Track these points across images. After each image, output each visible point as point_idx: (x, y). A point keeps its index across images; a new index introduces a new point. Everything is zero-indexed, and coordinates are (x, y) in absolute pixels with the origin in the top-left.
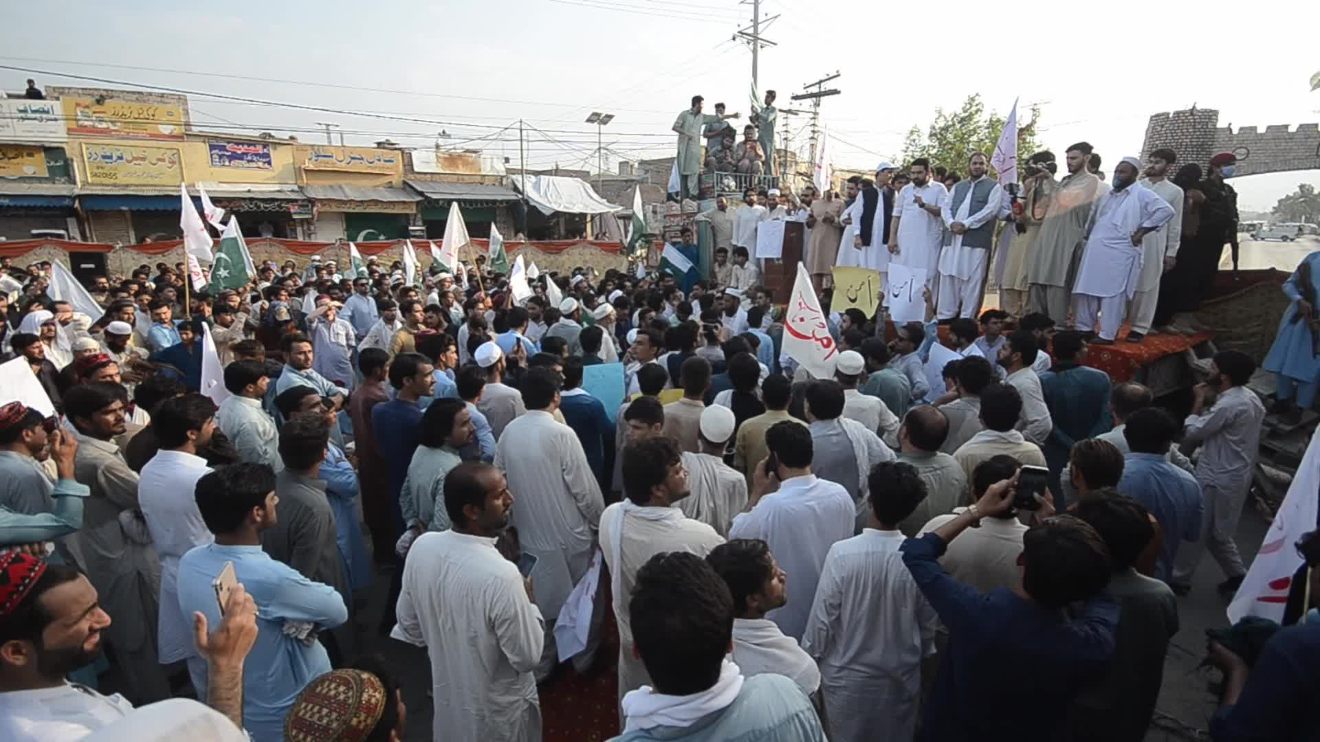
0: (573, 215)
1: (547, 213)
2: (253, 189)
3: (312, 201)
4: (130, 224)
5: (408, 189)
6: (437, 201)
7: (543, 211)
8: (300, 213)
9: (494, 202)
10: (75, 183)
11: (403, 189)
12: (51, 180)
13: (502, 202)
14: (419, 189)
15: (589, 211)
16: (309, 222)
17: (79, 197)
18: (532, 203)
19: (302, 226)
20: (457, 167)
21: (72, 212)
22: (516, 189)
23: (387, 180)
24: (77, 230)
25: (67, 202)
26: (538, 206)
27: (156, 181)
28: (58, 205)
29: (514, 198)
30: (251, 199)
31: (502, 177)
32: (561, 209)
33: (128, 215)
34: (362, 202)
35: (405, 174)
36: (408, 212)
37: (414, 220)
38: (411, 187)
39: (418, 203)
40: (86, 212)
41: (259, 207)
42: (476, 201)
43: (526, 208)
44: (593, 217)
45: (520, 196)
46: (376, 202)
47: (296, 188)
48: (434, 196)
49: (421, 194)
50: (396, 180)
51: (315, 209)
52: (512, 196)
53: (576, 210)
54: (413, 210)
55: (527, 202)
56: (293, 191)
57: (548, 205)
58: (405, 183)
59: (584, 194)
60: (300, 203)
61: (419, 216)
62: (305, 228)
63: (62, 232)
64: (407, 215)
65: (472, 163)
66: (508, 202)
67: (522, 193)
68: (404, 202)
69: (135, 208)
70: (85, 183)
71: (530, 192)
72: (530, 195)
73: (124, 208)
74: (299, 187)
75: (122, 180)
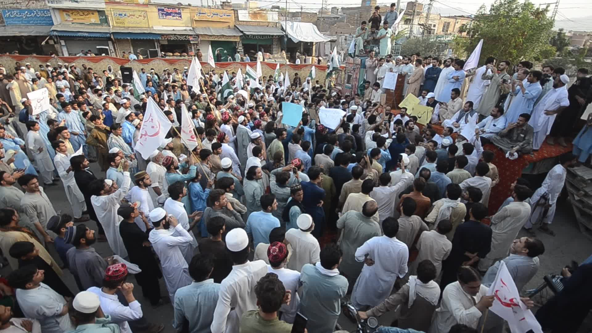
0: (307, 43)
1: (296, 41)
2: (175, 29)
3: (198, 36)
4: (131, 44)
5: (236, 29)
6: (248, 35)
7: (294, 41)
8: (193, 41)
9: (273, 36)
10: (110, 26)
11: (235, 29)
12: (100, 24)
13: (276, 36)
14: (241, 30)
15: (314, 41)
16: (197, 44)
17: (113, 33)
18: (289, 37)
19: (194, 46)
20: (257, 18)
21: (110, 39)
22: (282, 29)
23: (227, 24)
24: (112, 47)
25: (108, 35)
26: (292, 38)
27: (139, 26)
28: (105, 36)
29: (282, 34)
30: (175, 35)
31: (277, 23)
32: (302, 40)
33: (130, 41)
34: (218, 36)
35: (235, 22)
36: (236, 40)
37: (239, 44)
38: (238, 28)
39: (240, 36)
40: (115, 39)
41: (178, 38)
42: (265, 35)
43: (286, 39)
44: (317, 43)
45: (284, 33)
46: (223, 36)
47: (191, 28)
48: (247, 33)
49: (242, 32)
50: (232, 25)
51: (199, 39)
52: (281, 33)
53: (309, 40)
54: (238, 40)
55: (287, 36)
56: (190, 30)
57: (297, 38)
58: (235, 26)
59: (313, 31)
60: (193, 36)
61: (241, 42)
62: (195, 46)
63: (107, 47)
64: (236, 42)
65: (264, 16)
66: (278, 36)
67: (285, 31)
68: (235, 36)
69: (132, 38)
70: (113, 26)
71: (289, 31)
72: (289, 33)
73: (129, 38)
74: (193, 28)
75: (126, 25)
